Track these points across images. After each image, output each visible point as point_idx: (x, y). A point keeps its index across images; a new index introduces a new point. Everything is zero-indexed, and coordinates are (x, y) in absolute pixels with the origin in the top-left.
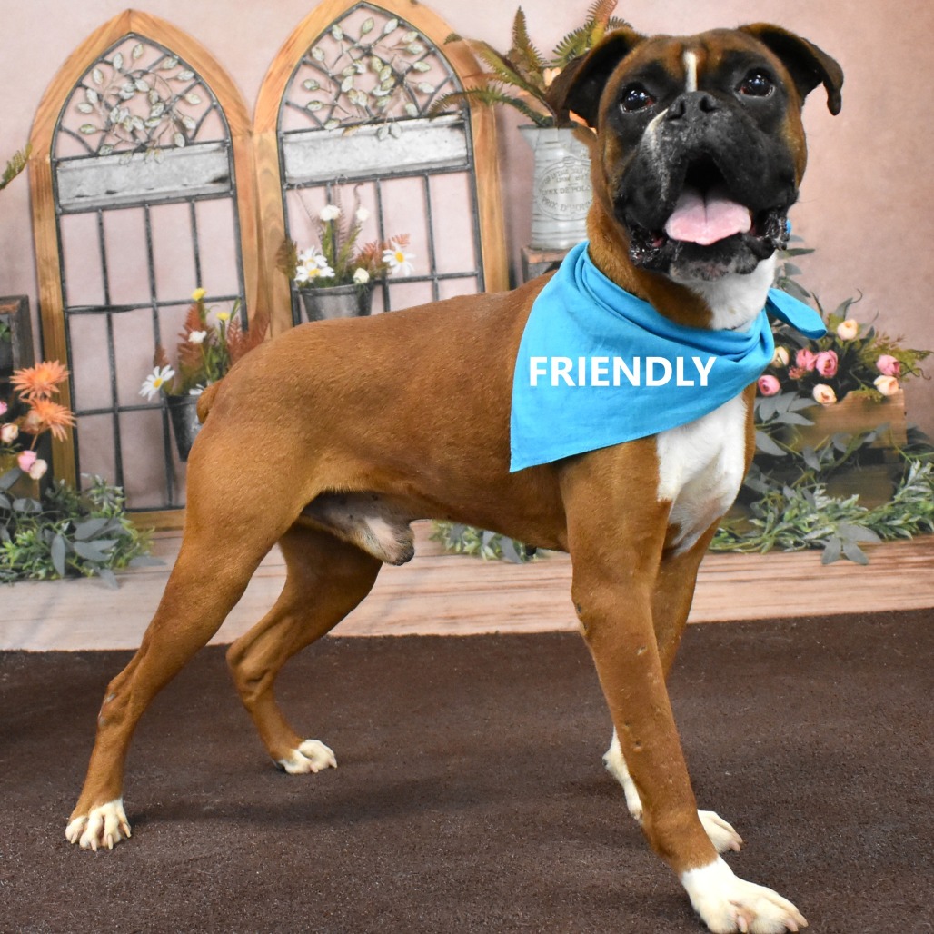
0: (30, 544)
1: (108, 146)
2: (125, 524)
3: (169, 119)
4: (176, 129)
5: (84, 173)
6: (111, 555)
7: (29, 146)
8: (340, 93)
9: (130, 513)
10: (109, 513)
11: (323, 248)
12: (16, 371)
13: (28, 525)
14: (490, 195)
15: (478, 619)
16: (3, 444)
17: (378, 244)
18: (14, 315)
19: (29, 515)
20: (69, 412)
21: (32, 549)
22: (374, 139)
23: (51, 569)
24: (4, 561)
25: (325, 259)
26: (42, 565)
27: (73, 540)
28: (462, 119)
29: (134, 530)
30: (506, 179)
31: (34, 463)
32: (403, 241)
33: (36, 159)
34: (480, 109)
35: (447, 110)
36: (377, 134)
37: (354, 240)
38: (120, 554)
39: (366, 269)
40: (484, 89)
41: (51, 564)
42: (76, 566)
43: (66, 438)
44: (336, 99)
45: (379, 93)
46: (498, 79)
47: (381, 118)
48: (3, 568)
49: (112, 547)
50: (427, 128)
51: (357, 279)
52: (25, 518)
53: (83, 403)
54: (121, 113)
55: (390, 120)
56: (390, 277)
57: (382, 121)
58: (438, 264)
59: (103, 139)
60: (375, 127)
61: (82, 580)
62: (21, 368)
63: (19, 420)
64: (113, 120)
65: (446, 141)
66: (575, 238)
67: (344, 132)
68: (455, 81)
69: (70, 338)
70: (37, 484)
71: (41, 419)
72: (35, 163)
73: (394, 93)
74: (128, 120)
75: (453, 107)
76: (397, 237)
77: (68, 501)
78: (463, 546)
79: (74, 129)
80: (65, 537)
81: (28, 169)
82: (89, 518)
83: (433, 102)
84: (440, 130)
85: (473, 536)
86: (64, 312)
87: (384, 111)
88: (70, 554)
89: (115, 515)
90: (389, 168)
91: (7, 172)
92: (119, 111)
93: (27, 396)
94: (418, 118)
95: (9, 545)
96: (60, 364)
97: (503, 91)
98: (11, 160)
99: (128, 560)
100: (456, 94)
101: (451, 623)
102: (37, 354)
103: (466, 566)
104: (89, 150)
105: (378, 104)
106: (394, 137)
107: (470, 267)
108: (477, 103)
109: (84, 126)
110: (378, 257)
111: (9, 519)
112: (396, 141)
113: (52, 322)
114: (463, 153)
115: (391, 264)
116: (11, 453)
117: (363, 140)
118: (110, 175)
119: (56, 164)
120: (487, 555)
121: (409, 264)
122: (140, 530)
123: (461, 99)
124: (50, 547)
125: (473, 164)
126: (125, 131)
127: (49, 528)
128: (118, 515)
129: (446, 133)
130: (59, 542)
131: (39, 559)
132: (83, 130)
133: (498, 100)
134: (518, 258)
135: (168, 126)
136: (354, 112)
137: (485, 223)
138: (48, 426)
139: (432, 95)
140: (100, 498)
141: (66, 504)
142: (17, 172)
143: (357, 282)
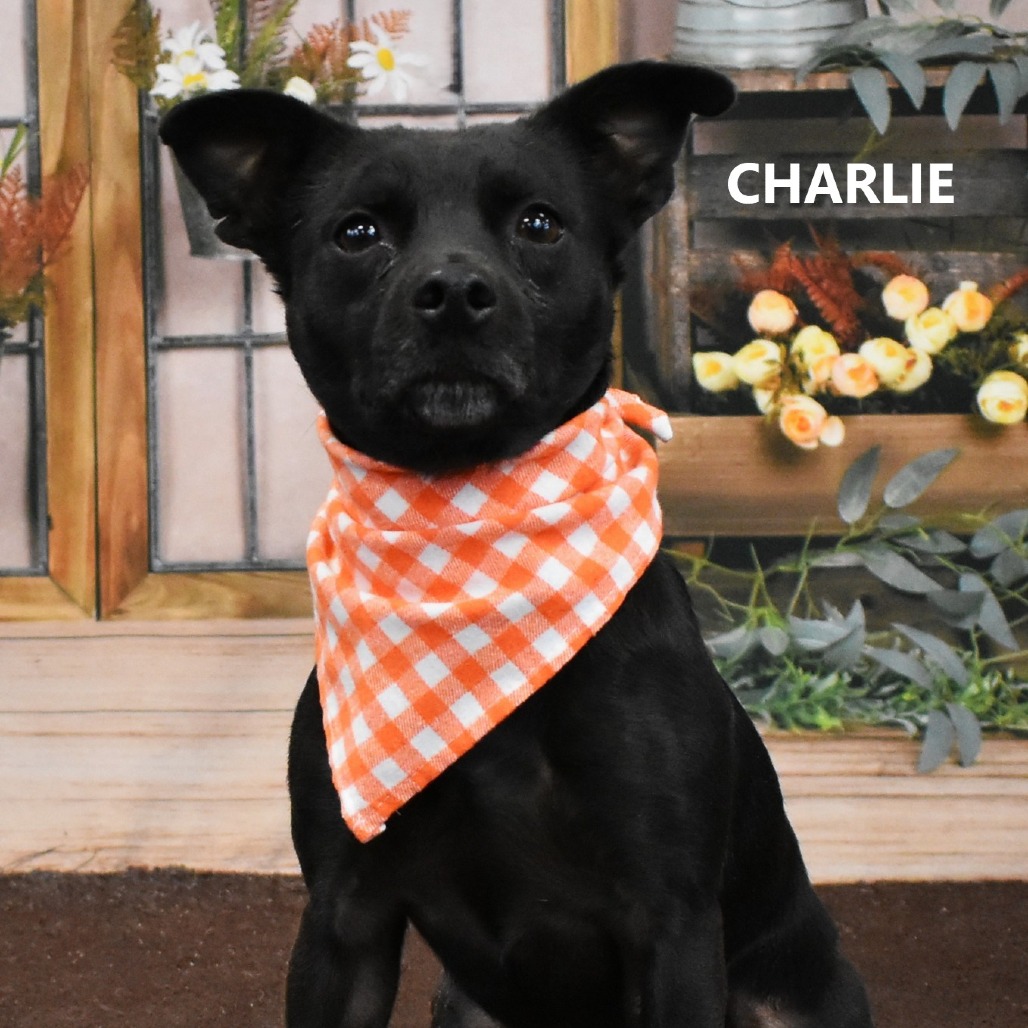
11: (217, 28)
17: (340, 26)
25: (222, 53)
32: (395, 24)
37: (287, 14)
39: (311, 79)
56: (361, 101)
58: (468, 81)
66: (770, 45)
76: (382, 15)
107: (538, 90)
110: (338, 56)
115: (366, 73)
121: (405, 75)
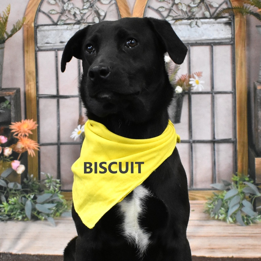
0: (15, 204)
1: (62, 20)
2: (60, 197)
3: (92, 10)
4: (95, 15)
5: (50, 32)
6: (53, 211)
7: (24, 18)
8: (174, 4)
9: (63, 192)
10: (53, 191)
12: (12, 123)
13: (14, 195)
14: (241, 56)
15: (223, 250)
16: (4, 156)
17: (187, 75)
18: (13, 97)
19: (15, 190)
20: (37, 143)
21: (16, 206)
22: (189, 27)
23: (24, 216)
24: (3, 211)
26: (20, 213)
27: (36, 203)
28: (230, 20)
29: (64, 200)
30: (249, 50)
31: (19, 167)
32: (199, 75)
33: (27, 24)
34: (239, 16)
35: (223, 16)
36: (190, 25)
37: (176, 73)
38: (57, 211)
39: (181, 86)
40: (242, 7)
41: (24, 214)
42: (36, 215)
43: (35, 155)
44: (172, 7)
45: (192, 5)
46: (248, 3)
47: (193, 17)
48: (2, 214)
49: (53, 207)
50: (214, 23)
51: (177, 91)
52: (13, 192)
53: (43, 140)
54: (69, 5)
55: (197, 18)
56: (192, 91)
57: (193, 19)
58: (215, 87)
59: (60, 17)
60: (190, 21)
61: (39, 222)
62: (15, 122)
63: (12, 146)
64: (65, 8)
65: (222, 30)
67: (175, 22)
68: (229, 3)
69: (39, 109)
70: (20, 176)
71: (23, 146)
72: (26, 26)
73: (199, 6)
74: (72, 9)
75: (226, 15)
76: (196, 73)
77: (34, 185)
78: (218, 216)
79: (46, 11)
80: (32, 201)
81: (23, 28)
82: (44, 193)
83: (217, 12)
84: (220, 25)
85: (223, 212)
86: (37, 97)
87: (194, 14)
88: (34, 209)
89: (56, 192)
90: (194, 40)
91: (13, 29)
92: (68, 5)
93: (17, 135)
94: (210, 18)
95: (5, 203)
96: (34, 121)
97: (250, 9)
98: (15, 24)
99: (61, 214)
100: (229, 8)
101: (212, 251)
102: (23, 116)
103: (219, 225)
104: (53, 22)
105: (192, 10)
106: (198, 26)
107: (230, 89)
108: (238, 14)
109: (51, 10)
110: (187, 81)
111: (6, 192)
112: (199, 28)
113: (31, 101)
114: (230, 36)
115: (193, 85)
116: (8, 161)
117: (183, 26)
118: (62, 34)
119: (37, 27)
120: (229, 221)
121: (201, 85)
122: (67, 200)
123: (230, 11)
124: (24, 205)
125: (234, 42)
126: (71, 14)
127: (25, 197)
128: (57, 192)
129: (222, 26)
130: (29, 203)
131: (19, 211)
132: (50, 12)
133: (247, 13)
134: (252, 86)
135: (91, 13)
136: (180, 13)
137: (238, 69)
138: (26, 149)
139: (217, 8)
140: (49, 184)
141: (33, 186)
142: (18, 30)
143: (177, 92)
